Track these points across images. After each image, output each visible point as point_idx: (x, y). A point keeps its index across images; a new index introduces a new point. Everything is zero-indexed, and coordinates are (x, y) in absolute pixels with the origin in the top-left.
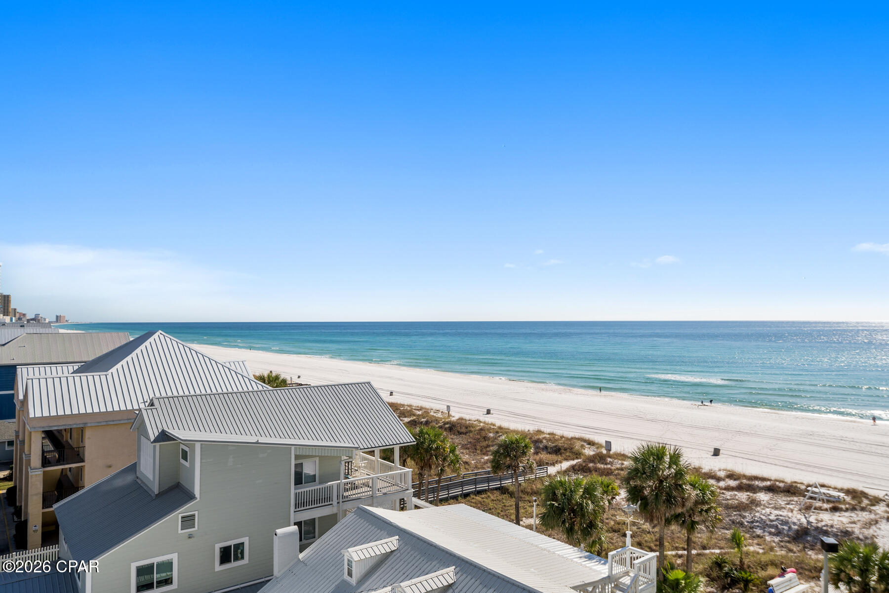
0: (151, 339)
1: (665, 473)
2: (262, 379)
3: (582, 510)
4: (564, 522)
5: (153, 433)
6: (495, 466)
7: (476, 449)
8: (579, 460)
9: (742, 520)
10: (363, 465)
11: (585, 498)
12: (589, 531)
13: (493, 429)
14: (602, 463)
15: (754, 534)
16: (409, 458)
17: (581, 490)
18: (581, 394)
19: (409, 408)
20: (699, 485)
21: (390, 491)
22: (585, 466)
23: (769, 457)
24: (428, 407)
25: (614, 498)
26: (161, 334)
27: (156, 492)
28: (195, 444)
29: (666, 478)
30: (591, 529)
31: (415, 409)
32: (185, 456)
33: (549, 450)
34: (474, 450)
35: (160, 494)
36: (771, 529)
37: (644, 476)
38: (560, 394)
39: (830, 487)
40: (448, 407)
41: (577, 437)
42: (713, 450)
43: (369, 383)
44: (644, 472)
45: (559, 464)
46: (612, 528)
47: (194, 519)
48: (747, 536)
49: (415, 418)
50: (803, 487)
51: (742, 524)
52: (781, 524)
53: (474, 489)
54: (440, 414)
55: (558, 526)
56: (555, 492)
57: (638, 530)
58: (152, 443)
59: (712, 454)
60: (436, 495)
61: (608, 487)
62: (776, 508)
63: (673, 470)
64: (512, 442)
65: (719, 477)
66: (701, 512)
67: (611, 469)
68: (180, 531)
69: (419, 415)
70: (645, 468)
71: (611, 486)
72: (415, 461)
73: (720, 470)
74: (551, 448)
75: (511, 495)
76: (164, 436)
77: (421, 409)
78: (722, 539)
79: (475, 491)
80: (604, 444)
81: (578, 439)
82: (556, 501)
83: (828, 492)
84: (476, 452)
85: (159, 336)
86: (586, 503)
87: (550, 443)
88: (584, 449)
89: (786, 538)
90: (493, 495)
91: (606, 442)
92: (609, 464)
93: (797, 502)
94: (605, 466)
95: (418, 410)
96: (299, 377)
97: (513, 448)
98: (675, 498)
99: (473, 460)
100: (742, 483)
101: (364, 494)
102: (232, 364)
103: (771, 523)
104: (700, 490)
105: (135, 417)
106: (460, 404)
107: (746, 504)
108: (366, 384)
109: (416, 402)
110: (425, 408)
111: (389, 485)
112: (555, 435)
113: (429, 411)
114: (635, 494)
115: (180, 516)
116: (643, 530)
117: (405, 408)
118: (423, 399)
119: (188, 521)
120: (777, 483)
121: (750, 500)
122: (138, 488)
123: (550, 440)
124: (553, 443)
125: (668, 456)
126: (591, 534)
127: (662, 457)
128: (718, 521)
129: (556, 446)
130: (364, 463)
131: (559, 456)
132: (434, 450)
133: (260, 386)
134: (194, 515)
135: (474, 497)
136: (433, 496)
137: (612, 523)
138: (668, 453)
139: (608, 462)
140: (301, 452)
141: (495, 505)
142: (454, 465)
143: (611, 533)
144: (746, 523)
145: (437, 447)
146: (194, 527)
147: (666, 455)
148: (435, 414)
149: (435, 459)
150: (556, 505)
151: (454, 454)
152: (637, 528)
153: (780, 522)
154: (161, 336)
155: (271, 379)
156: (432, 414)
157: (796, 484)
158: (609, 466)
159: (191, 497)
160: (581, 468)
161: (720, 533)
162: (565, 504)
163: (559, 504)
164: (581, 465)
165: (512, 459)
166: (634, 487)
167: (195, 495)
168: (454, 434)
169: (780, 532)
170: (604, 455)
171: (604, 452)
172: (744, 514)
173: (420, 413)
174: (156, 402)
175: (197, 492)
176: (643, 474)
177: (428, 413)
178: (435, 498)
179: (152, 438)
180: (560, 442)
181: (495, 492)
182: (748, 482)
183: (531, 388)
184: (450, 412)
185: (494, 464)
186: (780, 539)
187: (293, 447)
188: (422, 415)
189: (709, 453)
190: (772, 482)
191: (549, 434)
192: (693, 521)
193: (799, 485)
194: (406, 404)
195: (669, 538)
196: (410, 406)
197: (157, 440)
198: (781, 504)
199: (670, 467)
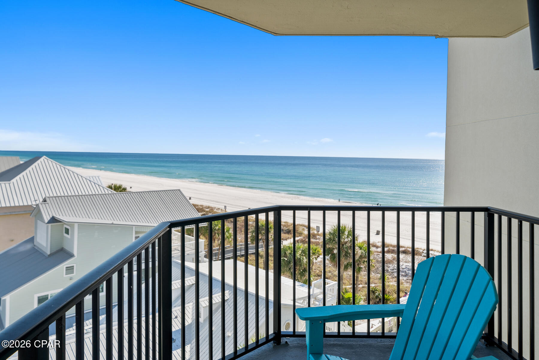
0: (39, 161)
1: (345, 240)
2: (110, 187)
3: (300, 262)
4: (290, 269)
5: (47, 218)
6: (252, 239)
7: (241, 231)
8: (301, 237)
9: (388, 268)
10: (175, 238)
11: (303, 255)
12: (304, 274)
13: (252, 219)
14: (314, 239)
15: (394, 276)
16: (202, 235)
17: (300, 251)
18: (304, 200)
19: (201, 207)
20: (364, 248)
21: (191, 253)
22: (304, 241)
23: (406, 235)
24: (212, 206)
25: (319, 256)
26: (45, 158)
27: (49, 253)
28: (74, 224)
29: (346, 243)
30: (305, 272)
31: (205, 208)
32: (67, 231)
33: (284, 232)
34: (241, 232)
35: (51, 255)
36: (402, 273)
37: (334, 242)
38: (292, 199)
39: (435, 251)
40: (225, 207)
41: (300, 224)
42: (376, 232)
43: (179, 190)
44: (334, 240)
45: (290, 240)
46: (317, 274)
47: (73, 269)
48: (390, 277)
49: (205, 213)
50: (421, 251)
51: (387, 271)
52: (408, 270)
53: (240, 254)
54: (220, 210)
55: (287, 271)
56: (286, 253)
57: (332, 275)
58: (47, 224)
59: (376, 234)
60: (217, 257)
61: (316, 250)
62: (406, 262)
63: (349, 239)
64: (262, 226)
65: (378, 246)
66: (364, 262)
67: (319, 242)
68: (65, 276)
69: (207, 211)
70: (335, 238)
71: (317, 250)
72: (205, 236)
73: (379, 242)
74: (286, 230)
75: (261, 257)
76: (54, 220)
77: (209, 207)
78: (376, 279)
79: (240, 255)
80: (316, 228)
81: (301, 225)
82: (286, 258)
83: (434, 253)
84: (241, 233)
85: (44, 160)
86: (302, 258)
87: (285, 228)
88: (304, 231)
89: (410, 278)
90: (251, 257)
91: (317, 226)
92: (318, 239)
93: (417, 259)
94: (316, 240)
95: (207, 208)
96: (131, 188)
97: (263, 228)
98: (349, 254)
99: (240, 237)
100: (389, 249)
101: (175, 254)
102: (91, 178)
103: (403, 270)
104: (364, 250)
105: (33, 210)
106: (232, 205)
107: (391, 260)
108: (178, 191)
109: (205, 204)
110: (211, 207)
111: (191, 249)
112: (288, 223)
113: (214, 209)
114: (329, 252)
115: (65, 267)
116: (334, 275)
117: (199, 207)
118: (210, 202)
119: (70, 270)
120: (408, 249)
121: (393, 258)
122: (36, 252)
123: (285, 226)
124: (286, 228)
125: (347, 231)
126: (304, 275)
127: (344, 232)
128: (372, 267)
129: (288, 229)
130: (176, 237)
131: (290, 235)
132: (217, 230)
133: (110, 191)
134: (73, 266)
135: (240, 258)
136: (215, 258)
137: (318, 271)
138: (347, 230)
139: (318, 238)
140: (139, 230)
141: (251, 263)
142: (229, 239)
143: (317, 277)
144: (390, 270)
145: (219, 228)
146: (73, 273)
147: (346, 231)
148: (217, 211)
149: (217, 236)
150: (286, 259)
151: (228, 233)
152: (331, 274)
153: (407, 269)
154: (46, 160)
155: (116, 188)
156: (215, 210)
157: (418, 249)
158: (318, 240)
159: (71, 256)
160: (302, 241)
161: (376, 276)
162: (291, 259)
163: (288, 259)
164: (302, 240)
165: (262, 235)
166: (329, 249)
167: (74, 254)
168: (228, 222)
169: (407, 275)
170: (315, 234)
171: (316, 232)
172: (389, 265)
173: (208, 210)
174: (47, 200)
175: (75, 253)
176: (333, 241)
177: (213, 210)
178: (217, 259)
179: (46, 221)
180: (291, 227)
181: (252, 255)
182: (393, 249)
183: (275, 196)
184: (226, 210)
185: (252, 238)
186: (407, 278)
187: (134, 227)
188: (209, 211)
189: (374, 233)
190: (405, 248)
191: (284, 222)
192: (360, 267)
193: (419, 250)
194: (199, 204)
195: (348, 279)
196: (202, 206)
197: (49, 222)
198: (409, 260)
199: (348, 237)
